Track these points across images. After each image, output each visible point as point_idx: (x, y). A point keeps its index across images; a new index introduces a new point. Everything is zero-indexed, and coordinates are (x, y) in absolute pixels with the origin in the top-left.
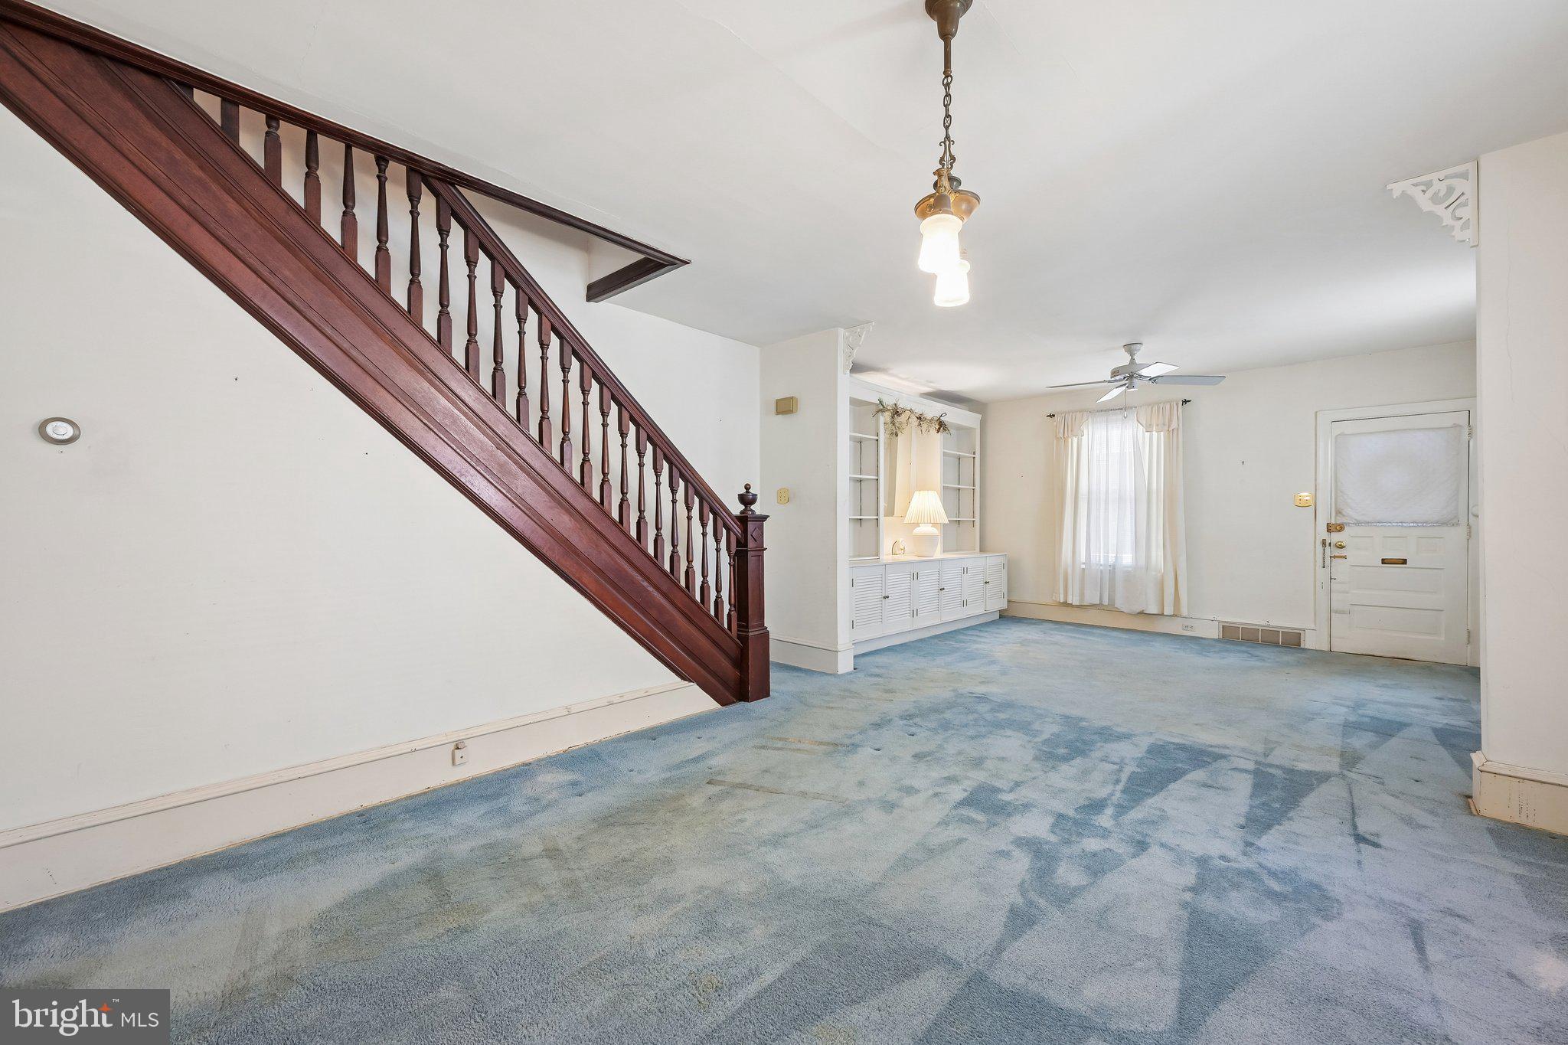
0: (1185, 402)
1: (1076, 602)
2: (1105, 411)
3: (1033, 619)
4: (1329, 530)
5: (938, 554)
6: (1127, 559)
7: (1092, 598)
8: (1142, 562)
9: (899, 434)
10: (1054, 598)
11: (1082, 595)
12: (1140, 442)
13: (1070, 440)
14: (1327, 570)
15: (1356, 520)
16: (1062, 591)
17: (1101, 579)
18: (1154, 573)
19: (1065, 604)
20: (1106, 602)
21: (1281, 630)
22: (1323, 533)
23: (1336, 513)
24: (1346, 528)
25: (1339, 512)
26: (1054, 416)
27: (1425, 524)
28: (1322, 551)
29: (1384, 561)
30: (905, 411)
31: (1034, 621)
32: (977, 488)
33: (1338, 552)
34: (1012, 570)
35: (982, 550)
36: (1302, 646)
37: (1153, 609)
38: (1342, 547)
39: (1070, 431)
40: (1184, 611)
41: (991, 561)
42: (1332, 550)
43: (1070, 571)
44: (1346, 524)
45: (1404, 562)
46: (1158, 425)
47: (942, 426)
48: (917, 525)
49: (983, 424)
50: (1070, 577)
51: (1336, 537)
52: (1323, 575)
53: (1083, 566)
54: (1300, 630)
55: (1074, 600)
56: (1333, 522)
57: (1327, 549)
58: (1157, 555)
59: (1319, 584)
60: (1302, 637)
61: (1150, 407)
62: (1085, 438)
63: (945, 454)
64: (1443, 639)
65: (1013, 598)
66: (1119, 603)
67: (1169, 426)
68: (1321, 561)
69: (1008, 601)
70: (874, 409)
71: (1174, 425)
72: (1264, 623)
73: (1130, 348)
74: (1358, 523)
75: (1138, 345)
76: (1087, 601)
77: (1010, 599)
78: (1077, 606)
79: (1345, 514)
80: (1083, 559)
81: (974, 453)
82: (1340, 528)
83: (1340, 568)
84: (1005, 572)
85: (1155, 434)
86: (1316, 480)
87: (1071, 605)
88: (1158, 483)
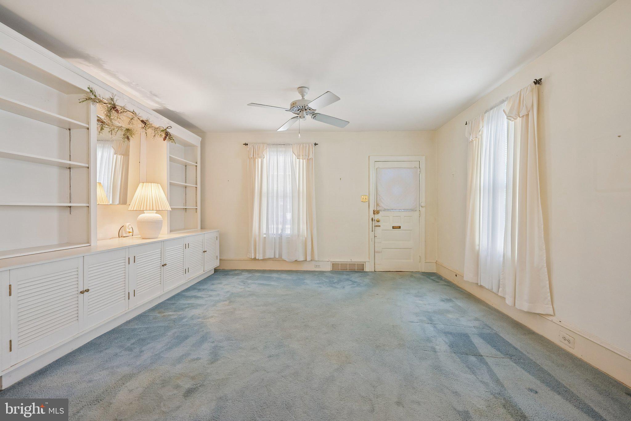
0: (316, 144)
1: (261, 258)
2: (276, 145)
3: (236, 270)
4: (374, 213)
5: (164, 234)
6: (288, 232)
7: (270, 254)
8: (296, 232)
9: (130, 137)
10: (248, 256)
11: (264, 252)
12: (294, 163)
13: (257, 160)
14: (374, 232)
15: (384, 208)
16: (253, 251)
17: (275, 243)
18: (301, 238)
19: (255, 259)
20: (277, 256)
21: (356, 263)
22: (372, 215)
23: (377, 205)
24: (380, 212)
25: (378, 205)
26: (247, 144)
27: (406, 210)
28: (372, 223)
29: (393, 228)
30: (124, 110)
31: (236, 272)
32: (199, 186)
33: (377, 224)
34: (222, 240)
35: (202, 228)
36: (365, 270)
37: (301, 258)
38: (378, 221)
39: (257, 154)
40: (316, 258)
41: (209, 236)
42: (375, 223)
43: (257, 239)
44: (381, 210)
45: (400, 227)
46: (303, 156)
47: (167, 135)
48: (142, 212)
49: (203, 144)
50: (257, 244)
51: (377, 217)
52: (372, 234)
53: (265, 236)
54: (364, 262)
55: (260, 256)
56: (375, 210)
57: (374, 222)
58: (303, 227)
59: (370, 240)
60: (364, 265)
61: (299, 146)
62: (265, 160)
63: (171, 160)
64: (412, 261)
65: (223, 258)
66: (284, 257)
67: (308, 157)
68: (371, 228)
69: (220, 260)
70: (83, 96)
71: (311, 156)
72: (349, 260)
73: (302, 89)
74: (385, 210)
75: (307, 89)
76: (267, 257)
77: (221, 258)
78: (261, 260)
79: (380, 206)
80: (265, 231)
81: (196, 163)
82: (378, 212)
83: (378, 230)
84: (218, 242)
85: (301, 160)
86: (369, 189)
87: (258, 260)
88: (303, 188)
